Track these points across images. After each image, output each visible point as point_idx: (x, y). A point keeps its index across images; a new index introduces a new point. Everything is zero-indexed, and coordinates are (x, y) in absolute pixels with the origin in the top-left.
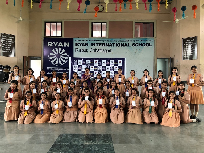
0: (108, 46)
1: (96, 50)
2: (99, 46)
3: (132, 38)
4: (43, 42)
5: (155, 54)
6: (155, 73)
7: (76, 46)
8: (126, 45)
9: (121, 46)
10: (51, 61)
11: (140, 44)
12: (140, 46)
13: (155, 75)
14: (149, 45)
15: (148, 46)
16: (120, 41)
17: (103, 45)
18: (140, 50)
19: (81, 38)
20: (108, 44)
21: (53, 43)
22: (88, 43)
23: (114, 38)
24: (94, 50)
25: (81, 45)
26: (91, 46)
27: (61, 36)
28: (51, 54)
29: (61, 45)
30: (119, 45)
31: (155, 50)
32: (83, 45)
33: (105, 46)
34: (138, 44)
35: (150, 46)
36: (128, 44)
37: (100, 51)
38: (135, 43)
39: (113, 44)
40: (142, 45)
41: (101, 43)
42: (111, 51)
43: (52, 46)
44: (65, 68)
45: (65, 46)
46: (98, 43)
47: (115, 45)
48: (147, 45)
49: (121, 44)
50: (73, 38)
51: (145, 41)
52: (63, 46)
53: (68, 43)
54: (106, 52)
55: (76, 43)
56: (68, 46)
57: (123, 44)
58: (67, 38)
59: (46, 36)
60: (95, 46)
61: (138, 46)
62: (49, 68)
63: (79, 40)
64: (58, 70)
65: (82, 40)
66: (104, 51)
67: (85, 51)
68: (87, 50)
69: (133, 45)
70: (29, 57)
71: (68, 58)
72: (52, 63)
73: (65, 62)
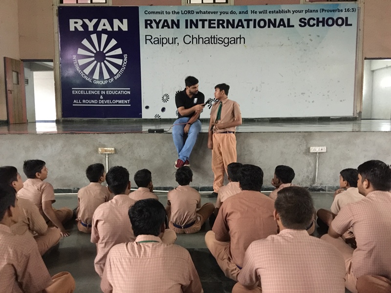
0: (233, 27)
1: (201, 40)
2: (210, 27)
3: (299, 3)
4: (56, 19)
5: (361, 47)
6: (359, 100)
7: (146, 27)
8: (282, 23)
9: (269, 27)
10: (82, 70)
11: (321, 19)
12: (321, 24)
13: (358, 105)
14: (345, 22)
15: (342, 25)
16: (265, 12)
17: (221, 24)
18: (318, 36)
19: (159, 7)
20: (234, 21)
21: (83, 22)
22: (178, 21)
23: (249, 5)
24: (195, 40)
25: (161, 25)
26: (187, 27)
27: (106, 2)
28: (81, 51)
29: (104, 28)
30: (262, 24)
31: (361, 38)
32: (166, 26)
33: (223, 27)
34: (314, 19)
35: (347, 25)
36: (289, 20)
37: (212, 40)
38: (307, 16)
39: (245, 20)
40: (325, 22)
41: (215, 20)
42: (242, 40)
43: (81, 29)
44: (118, 90)
45: (116, 29)
46: (206, 20)
47: (251, 23)
48: (340, 22)
49: (270, 20)
50: (137, 8)
51: (334, 11)
52: (111, 30)
53: (124, 20)
54: (227, 45)
55: (145, 20)
56: (124, 30)
57: (275, 20)
58: (120, 6)
59: (64, 3)
60: (197, 27)
61: (314, 25)
62: (76, 90)
63: (153, 13)
64: (101, 94)
65: (163, 12)
66: (221, 42)
67: (171, 42)
68: (177, 38)
69: (300, 23)
70: (22, 60)
71: (125, 63)
72: (84, 76)
73: (118, 73)
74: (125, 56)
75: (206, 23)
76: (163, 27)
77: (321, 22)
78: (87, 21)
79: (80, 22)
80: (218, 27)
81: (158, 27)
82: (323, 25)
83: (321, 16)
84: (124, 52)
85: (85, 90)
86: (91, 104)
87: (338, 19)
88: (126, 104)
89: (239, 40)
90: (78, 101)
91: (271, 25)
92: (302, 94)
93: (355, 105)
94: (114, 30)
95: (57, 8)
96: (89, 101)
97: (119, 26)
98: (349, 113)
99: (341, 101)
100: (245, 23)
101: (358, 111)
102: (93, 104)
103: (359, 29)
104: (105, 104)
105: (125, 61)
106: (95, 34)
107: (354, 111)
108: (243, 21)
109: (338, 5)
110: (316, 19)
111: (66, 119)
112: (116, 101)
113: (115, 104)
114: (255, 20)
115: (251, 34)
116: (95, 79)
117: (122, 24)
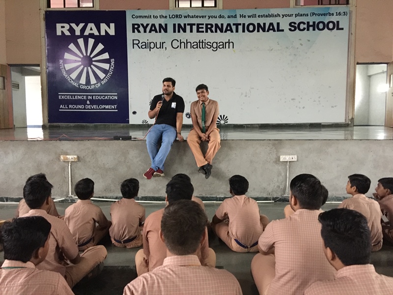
0: (222, 31)
1: (189, 44)
2: (198, 31)
3: (288, 7)
4: (43, 24)
5: (353, 52)
7: (134, 32)
8: (271, 28)
9: (258, 31)
10: (69, 75)
11: (311, 24)
12: (311, 28)
13: (351, 111)
14: (337, 26)
15: (333, 29)
16: (254, 16)
17: (209, 28)
18: (309, 41)
19: (146, 11)
20: (222, 25)
21: (70, 26)
22: (166, 25)
23: (238, 9)
24: (183, 44)
25: (148, 29)
26: (174, 31)
27: (93, 7)
28: (67, 56)
29: (91, 32)
30: (251, 28)
31: (353, 42)
32: (153, 30)
33: (212, 31)
34: (304, 23)
35: (338, 29)
36: (278, 24)
37: (200, 45)
38: (297, 20)
39: (234, 24)
40: (315, 26)
41: (203, 24)
42: (231, 44)
43: (67, 33)
44: (105, 95)
45: (103, 33)
46: (194, 24)
47: (240, 28)
48: (331, 26)
49: (259, 24)
50: (124, 12)
51: (324, 15)
52: (98, 34)
53: (111, 24)
54: (216, 49)
55: (133, 24)
56: (111, 34)
57: (264, 24)
58: (107, 10)
59: (51, 7)
60: (185, 31)
61: (304, 29)
62: (63, 95)
63: (141, 17)
64: (87, 100)
65: (151, 16)
66: (209, 47)
67: (158, 46)
68: (165, 42)
69: (290, 27)
70: (9, 65)
71: (112, 68)
72: (70, 81)
73: (105, 78)
74: (113, 60)
75: (195, 28)
76: (150, 32)
77: (311, 26)
78: (73, 25)
79: (67, 26)
80: (207, 32)
81: (145, 32)
82: (314, 30)
83: (311, 20)
84: (111, 57)
85: (72, 95)
86: (78, 109)
87: (329, 23)
88: (113, 109)
89: (227, 44)
90: (65, 107)
91: (260, 29)
92: (293, 99)
93: (347, 111)
94: (101, 34)
95: (44, 13)
96: (75, 106)
97: (106, 31)
98: (341, 119)
99: (333, 107)
100: (234, 28)
101: (350, 117)
102: (80, 109)
103: (350, 33)
104: (92, 109)
105: (112, 66)
106: (82, 39)
107: (346, 118)
108: (232, 25)
109: (329, 8)
110: (306, 23)
111: (52, 124)
112: (103, 107)
113: (102, 109)
114: (244, 24)
115: (240, 38)
116: (81, 84)
117: (110, 28)
